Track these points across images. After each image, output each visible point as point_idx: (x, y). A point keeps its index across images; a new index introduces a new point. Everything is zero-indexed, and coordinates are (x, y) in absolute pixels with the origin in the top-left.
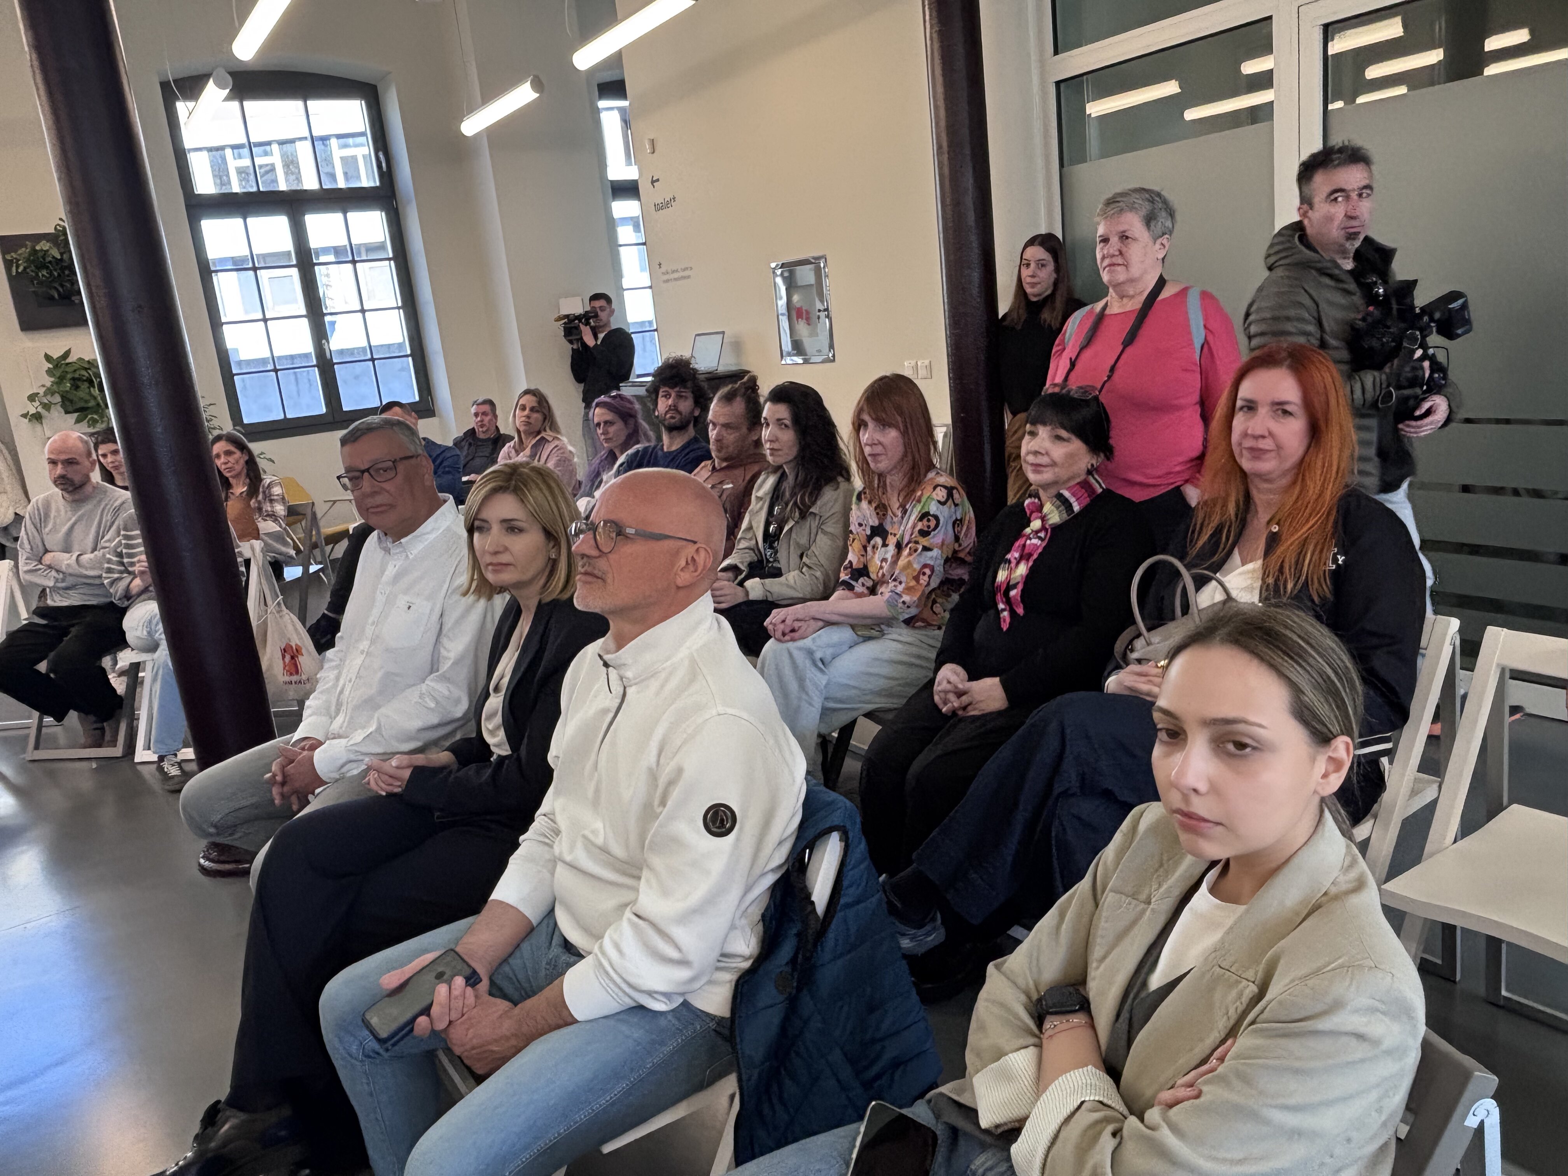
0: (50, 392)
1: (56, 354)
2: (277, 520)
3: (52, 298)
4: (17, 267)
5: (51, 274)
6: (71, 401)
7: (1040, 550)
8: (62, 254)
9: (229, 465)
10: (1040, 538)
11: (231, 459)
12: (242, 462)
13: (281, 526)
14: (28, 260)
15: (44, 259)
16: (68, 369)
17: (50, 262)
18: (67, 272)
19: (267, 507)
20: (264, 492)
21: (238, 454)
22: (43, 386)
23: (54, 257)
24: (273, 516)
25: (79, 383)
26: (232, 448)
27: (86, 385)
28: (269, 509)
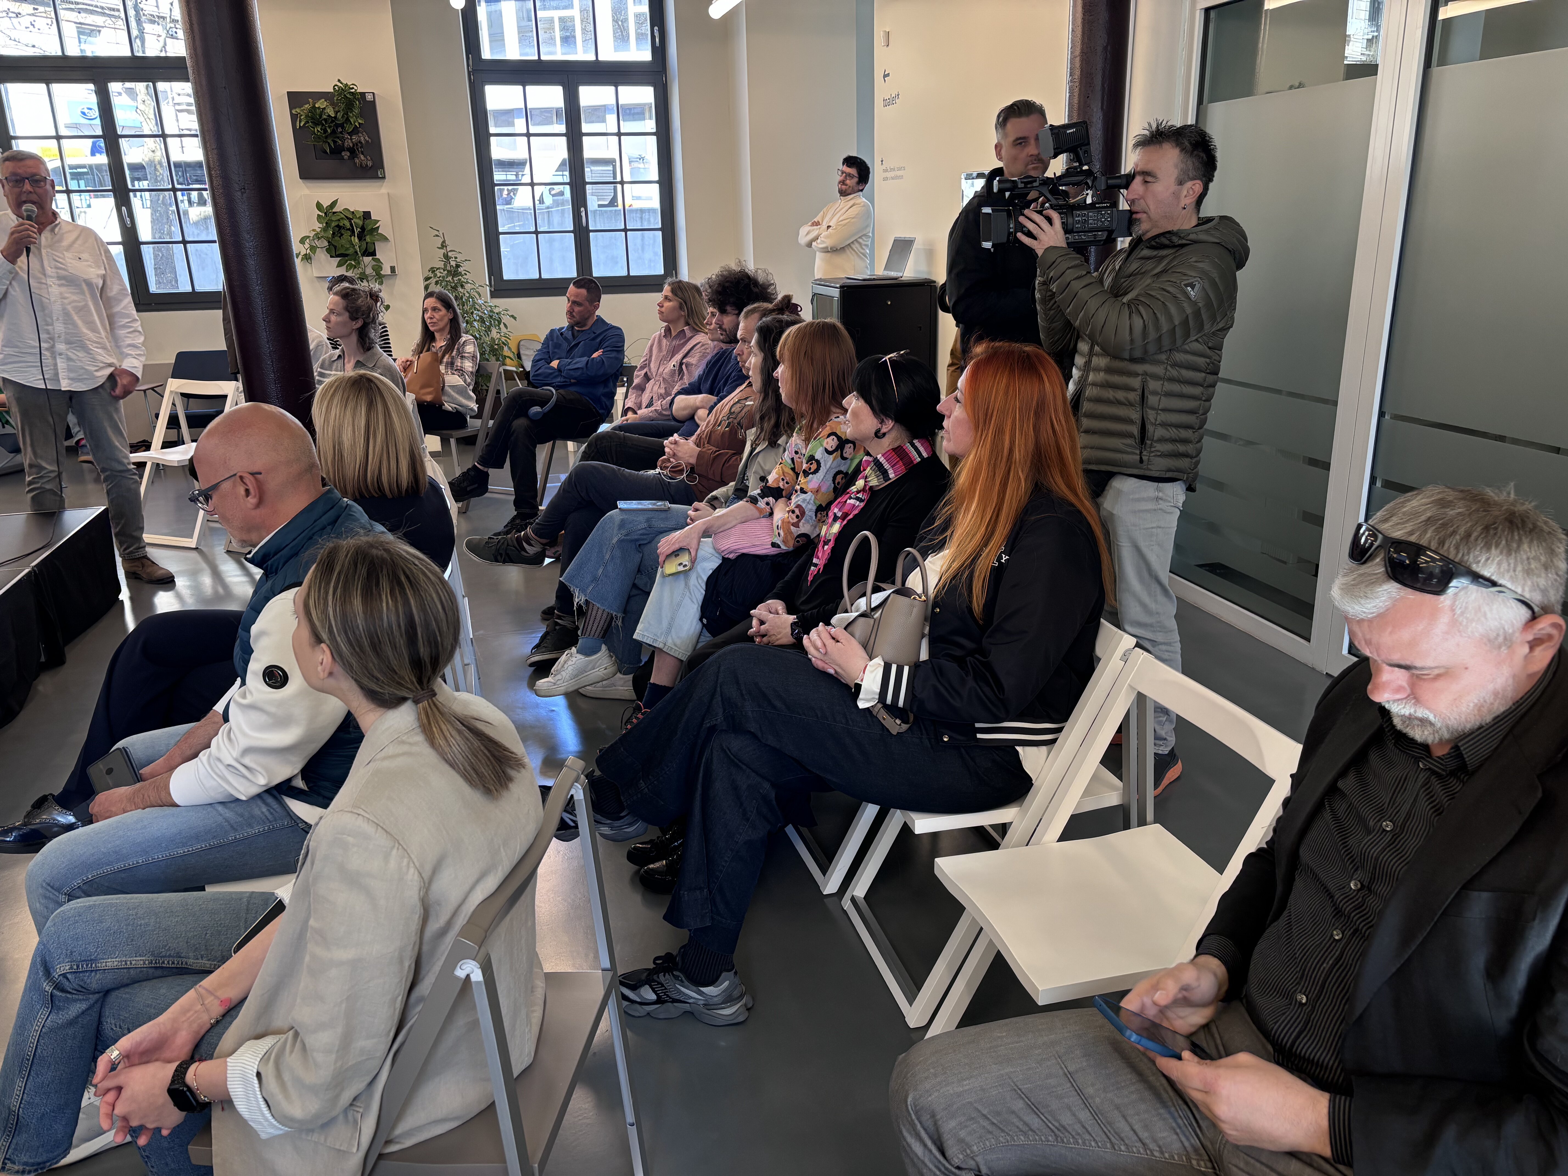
0: (317, 237)
1: (326, 204)
2: (462, 375)
3: (326, 152)
4: (300, 122)
5: (325, 131)
6: (335, 247)
7: (856, 512)
8: (336, 113)
9: (434, 320)
10: (858, 499)
11: (437, 316)
12: (446, 320)
13: (465, 381)
14: (307, 116)
15: (321, 117)
16: (334, 218)
17: (325, 120)
18: (340, 130)
19: (458, 363)
20: (458, 349)
21: (444, 311)
22: (314, 230)
23: (329, 116)
24: (461, 372)
25: (343, 231)
26: (439, 305)
27: (349, 233)
28: (459, 364)
